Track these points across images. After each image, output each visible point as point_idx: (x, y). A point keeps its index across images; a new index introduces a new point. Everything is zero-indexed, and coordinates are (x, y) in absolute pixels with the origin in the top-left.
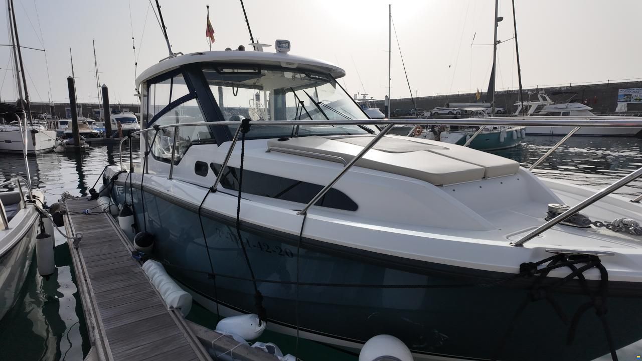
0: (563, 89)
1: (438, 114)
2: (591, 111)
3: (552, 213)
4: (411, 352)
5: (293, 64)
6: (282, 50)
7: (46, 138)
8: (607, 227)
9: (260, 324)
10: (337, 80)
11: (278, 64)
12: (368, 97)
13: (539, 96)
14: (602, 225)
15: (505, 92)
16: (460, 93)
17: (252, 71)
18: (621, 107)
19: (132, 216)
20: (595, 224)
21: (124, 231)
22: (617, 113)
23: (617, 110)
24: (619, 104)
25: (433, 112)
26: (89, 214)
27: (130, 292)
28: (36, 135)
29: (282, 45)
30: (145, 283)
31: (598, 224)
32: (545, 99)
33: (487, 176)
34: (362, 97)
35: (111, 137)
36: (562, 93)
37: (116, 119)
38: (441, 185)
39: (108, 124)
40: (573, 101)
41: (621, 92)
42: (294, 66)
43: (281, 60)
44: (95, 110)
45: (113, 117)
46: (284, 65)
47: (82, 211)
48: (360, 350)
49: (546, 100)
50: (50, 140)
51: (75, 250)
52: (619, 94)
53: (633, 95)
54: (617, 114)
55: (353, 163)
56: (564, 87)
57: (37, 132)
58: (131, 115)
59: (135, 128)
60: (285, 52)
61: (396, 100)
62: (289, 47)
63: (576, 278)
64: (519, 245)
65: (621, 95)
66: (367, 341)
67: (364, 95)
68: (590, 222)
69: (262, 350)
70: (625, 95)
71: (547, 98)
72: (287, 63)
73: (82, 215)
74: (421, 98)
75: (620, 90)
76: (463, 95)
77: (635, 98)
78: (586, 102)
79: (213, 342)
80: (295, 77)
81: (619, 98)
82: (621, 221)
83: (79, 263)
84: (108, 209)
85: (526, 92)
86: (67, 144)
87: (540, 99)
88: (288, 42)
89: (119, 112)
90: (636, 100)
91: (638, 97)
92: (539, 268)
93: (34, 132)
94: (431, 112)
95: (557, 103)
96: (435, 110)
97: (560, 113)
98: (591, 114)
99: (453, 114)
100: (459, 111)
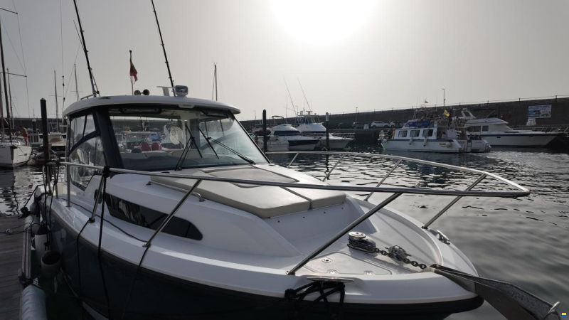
2: (507, 125)
3: (351, 240)
6: (181, 93)
7: (23, 153)
12: (312, 114)
13: (462, 112)
14: (379, 251)
16: (394, 109)
17: (153, 110)
18: (531, 121)
22: (528, 126)
23: (528, 124)
24: (529, 119)
25: (372, 126)
26: (10, 234)
28: (15, 150)
29: (181, 90)
32: (467, 115)
33: (313, 207)
34: (307, 113)
36: (481, 109)
38: (269, 218)
40: (490, 117)
41: (531, 109)
42: (192, 107)
43: (179, 101)
46: (180, 106)
49: (469, 115)
50: (26, 155)
52: (529, 110)
53: (541, 111)
54: (528, 128)
56: (483, 104)
57: (16, 148)
60: (184, 96)
62: (186, 92)
63: (322, 300)
64: (292, 273)
65: (531, 111)
67: (309, 112)
70: (535, 111)
71: (471, 114)
72: (184, 105)
73: (4, 235)
75: (530, 107)
76: (397, 111)
77: (542, 113)
81: (529, 114)
82: (394, 248)
86: (39, 157)
87: (463, 114)
88: (186, 88)
90: (543, 115)
91: (545, 113)
92: (298, 293)
93: (13, 148)
94: (370, 126)
95: (478, 118)
96: (373, 124)
97: (480, 127)
98: (507, 127)
99: (389, 127)
100: (394, 124)
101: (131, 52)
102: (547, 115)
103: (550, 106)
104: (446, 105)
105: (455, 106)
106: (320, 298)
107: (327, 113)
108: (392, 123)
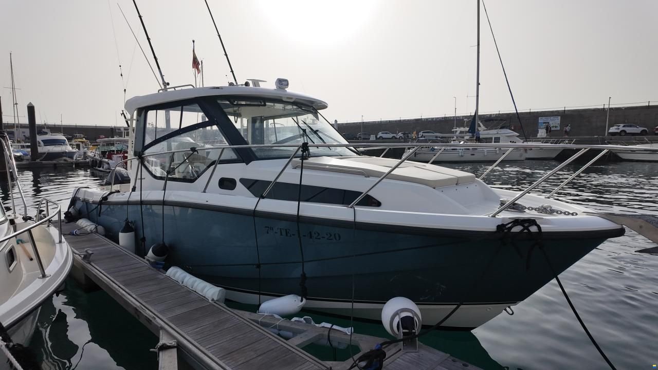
0: (493, 116)
1: (383, 139)
2: (518, 136)
3: (502, 203)
4: (417, 304)
5: (292, 98)
6: (283, 86)
8: (535, 209)
9: (302, 301)
10: (318, 111)
11: (279, 98)
14: (532, 209)
15: (443, 118)
16: (402, 119)
18: (542, 133)
19: (133, 233)
20: (528, 209)
21: (126, 248)
22: (539, 138)
23: (539, 136)
24: (540, 131)
25: (378, 137)
26: (78, 235)
27: (167, 292)
29: (282, 83)
30: (176, 286)
31: (530, 209)
33: (459, 183)
35: (38, 161)
36: (493, 120)
37: (42, 141)
38: (435, 188)
39: (34, 147)
40: (502, 128)
41: (541, 120)
43: (282, 95)
44: (8, 130)
45: (39, 138)
46: (284, 100)
47: (68, 233)
48: (382, 309)
51: (88, 265)
52: (539, 121)
54: (538, 140)
55: (385, 176)
56: (494, 114)
58: (61, 137)
59: (67, 151)
60: (283, 89)
61: (343, 124)
62: (287, 85)
64: (494, 216)
65: (541, 123)
66: (388, 301)
68: (526, 208)
69: (301, 322)
71: (482, 124)
72: (287, 98)
73: (70, 236)
74: (366, 123)
75: (540, 118)
76: (404, 121)
78: (513, 128)
79: (259, 320)
80: (284, 108)
81: (539, 125)
82: (542, 206)
83: (101, 274)
84: (95, 230)
85: (461, 118)
88: (286, 81)
89: (46, 133)
91: (555, 125)
92: (507, 227)
94: (376, 137)
95: (489, 129)
96: (380, 134)
97: (492, 138)
98: (518, 139)
99: (396, 138)
100: (402, 135)
101: (194, 41)
102: (556, 127)
103: (559, 117)
104: (457, 115)
105: (466, 117)
106: (522, 231)
107: (336, 121)
108: (400, 134)
